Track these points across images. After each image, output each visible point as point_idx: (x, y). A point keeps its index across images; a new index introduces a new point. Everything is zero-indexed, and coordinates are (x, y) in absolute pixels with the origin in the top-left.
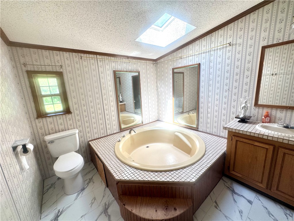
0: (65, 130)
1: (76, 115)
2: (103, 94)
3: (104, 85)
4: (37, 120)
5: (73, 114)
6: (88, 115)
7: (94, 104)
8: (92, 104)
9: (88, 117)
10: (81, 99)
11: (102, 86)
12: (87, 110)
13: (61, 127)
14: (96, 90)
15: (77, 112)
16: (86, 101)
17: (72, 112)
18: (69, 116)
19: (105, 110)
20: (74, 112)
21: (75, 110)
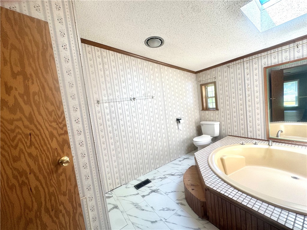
0: (214, 121)
1: (221, 112)
2: (247, 95)
3: (249, 86)
4: (202, 111)
5: (219, 111)
6: (230, 114)
7: (236, 105)
8: (235, 104)
9: (230, 115)
10: (226, 100)
11: (246, 87)
12: (230, 109)
13: (212, 118)
14: (240, 92)
15: (222, 110)
16: (229, 101)
17: (219, 109)
18: (217, 112)
19: (248, 112)
20: (220, 109)
21: (221, 108)
